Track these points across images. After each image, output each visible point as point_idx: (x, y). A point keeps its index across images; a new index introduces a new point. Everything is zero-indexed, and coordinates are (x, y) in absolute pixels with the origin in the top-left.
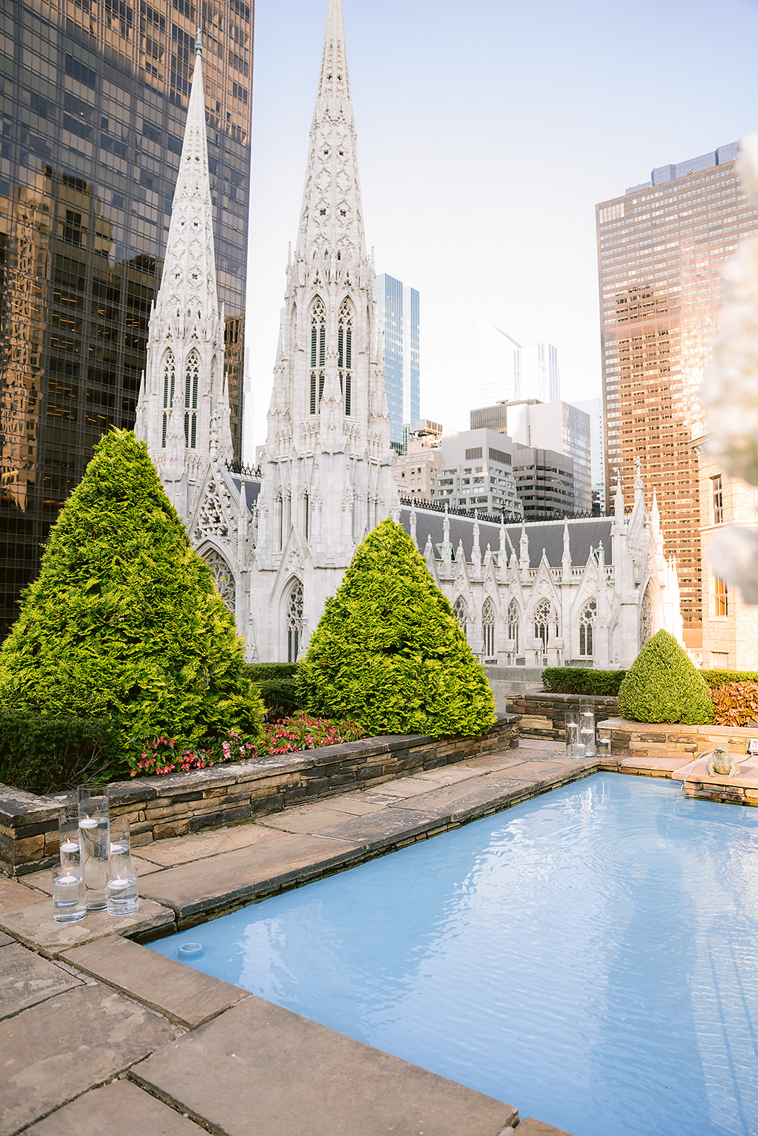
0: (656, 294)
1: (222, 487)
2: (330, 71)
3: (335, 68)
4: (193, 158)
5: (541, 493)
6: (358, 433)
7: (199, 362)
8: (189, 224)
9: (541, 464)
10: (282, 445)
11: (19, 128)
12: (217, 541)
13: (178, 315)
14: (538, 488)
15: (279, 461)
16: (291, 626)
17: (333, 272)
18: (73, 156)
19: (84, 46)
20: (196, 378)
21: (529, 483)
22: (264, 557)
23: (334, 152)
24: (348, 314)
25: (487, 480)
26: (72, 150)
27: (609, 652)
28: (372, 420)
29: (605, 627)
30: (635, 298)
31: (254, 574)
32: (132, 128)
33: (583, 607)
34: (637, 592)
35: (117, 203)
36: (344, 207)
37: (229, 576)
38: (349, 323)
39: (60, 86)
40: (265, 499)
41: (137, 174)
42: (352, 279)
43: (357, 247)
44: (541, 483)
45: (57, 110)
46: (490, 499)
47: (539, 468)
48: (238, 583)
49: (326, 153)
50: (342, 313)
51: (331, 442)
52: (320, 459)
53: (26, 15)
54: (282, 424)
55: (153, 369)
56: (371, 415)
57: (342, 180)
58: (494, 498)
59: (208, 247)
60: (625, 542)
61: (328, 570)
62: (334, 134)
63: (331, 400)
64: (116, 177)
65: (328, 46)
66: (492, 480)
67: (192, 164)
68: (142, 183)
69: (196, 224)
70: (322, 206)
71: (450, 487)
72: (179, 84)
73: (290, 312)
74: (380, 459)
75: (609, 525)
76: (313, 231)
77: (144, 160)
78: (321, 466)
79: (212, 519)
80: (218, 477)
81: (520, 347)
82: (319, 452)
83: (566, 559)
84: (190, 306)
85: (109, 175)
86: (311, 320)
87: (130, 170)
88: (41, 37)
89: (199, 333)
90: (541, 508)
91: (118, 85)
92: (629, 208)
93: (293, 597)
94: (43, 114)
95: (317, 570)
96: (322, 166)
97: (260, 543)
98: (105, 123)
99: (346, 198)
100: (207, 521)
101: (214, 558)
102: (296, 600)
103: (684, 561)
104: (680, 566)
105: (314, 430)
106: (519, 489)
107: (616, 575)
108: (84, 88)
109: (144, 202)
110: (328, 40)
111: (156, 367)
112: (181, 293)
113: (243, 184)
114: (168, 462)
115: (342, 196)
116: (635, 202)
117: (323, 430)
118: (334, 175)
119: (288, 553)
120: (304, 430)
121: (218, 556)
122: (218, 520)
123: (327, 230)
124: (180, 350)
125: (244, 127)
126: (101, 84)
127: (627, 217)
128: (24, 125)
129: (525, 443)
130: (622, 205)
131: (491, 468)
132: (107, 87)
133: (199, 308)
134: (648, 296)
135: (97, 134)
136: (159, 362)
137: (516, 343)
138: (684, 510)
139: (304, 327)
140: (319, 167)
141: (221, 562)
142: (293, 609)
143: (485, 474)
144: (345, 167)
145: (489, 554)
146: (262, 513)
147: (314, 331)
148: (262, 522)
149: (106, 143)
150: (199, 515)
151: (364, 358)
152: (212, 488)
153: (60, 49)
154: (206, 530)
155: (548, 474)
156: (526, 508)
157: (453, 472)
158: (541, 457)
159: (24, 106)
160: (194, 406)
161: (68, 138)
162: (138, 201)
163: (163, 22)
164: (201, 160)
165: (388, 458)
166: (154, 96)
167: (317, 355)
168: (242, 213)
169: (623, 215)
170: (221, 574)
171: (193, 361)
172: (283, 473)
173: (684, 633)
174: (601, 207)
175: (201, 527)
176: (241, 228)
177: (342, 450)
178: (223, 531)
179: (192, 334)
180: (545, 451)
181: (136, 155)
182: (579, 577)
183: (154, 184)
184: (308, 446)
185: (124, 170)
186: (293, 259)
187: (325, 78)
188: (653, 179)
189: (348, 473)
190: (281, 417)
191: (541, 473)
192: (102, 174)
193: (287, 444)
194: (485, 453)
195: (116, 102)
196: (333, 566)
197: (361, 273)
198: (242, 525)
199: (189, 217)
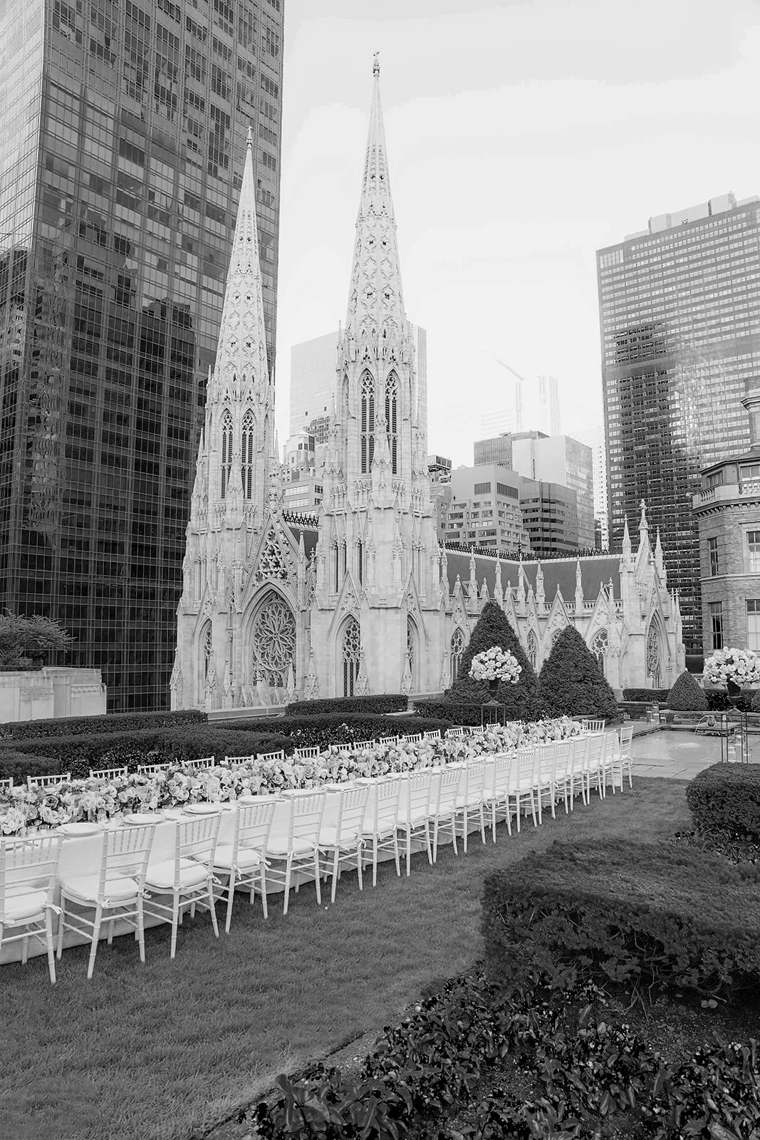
0: (655, 336)
1: (282, 536)
2: (373, 172)
3: (377, 169)
4: (245, 239)
5: (546, 525)
6: (403, 489)
7: (253, 422)
8: (242, 297)
9: (546, 497)
10: (337, 500)
11: (79, 205)
12: (278, 583)
13: (235, 379)
14: (544, 520)
15: (334, 514)
16: (347, 658)
17: (380, 349)
18: (124, 226)
19: (136, 131)
20: (251, 436)
21: (534, 515)
22: (323, 599)
23: (378, 242)
24: (393, 385)
25: (495, 513)
26: (124, 221)
27: (620, 678)
28: (414, 477)
29: (616, 655)
30: (635, 339)
31: (314, 613)
32: (175, 198)
33: (595, 637)
34: (644, 623)
35: (161, 266)
36: (388, 291)
37: (288, 614)
38: (394, 393)
39: (114, 166)
40: (323, 547)
41: (179, 241)
42: (396, 355)
43: (400, 326)
44: (546, 515)
45: (112, 187)
46: (499, 532)
47: (544, 501)
48: (298, 620)
49: (371, 242)
50: (388, 384)
51: (382, 499)
52: (373, 514)
53: (89, 110)
54: (337, 481)
55: (213, 429)
56: (413, 473)
57: (386, 267)
58: (503, 531)
59: (259, 318)
60: (632, 578)
61: (381, 610)
62: (378, 226)
63: (382, 462)
64: (161, 244)
65: (371, 149)
66: (500, 513)
67: (245, 243)
68: (183, 247)
69: (249, 298)
70: (369, 290)
71: (460, 521)
72: (216, 158)
73: (342, 384)
74: (422, 512)
75: (617, 562)
76: (361, 311)
77: (185, 228)
78: (374, 520)
79: (272, 564)
80: (278, 527)
81: (522, 379)
82: (371, 507)
83: (579, 595)
84: (245, 372)
85: (155, 241)
86: (361, 390)
87: (173, 237)
88: (100, 126)
89: (253, 396)
90: (546, 539)
91: (164, 162)
92: (627, 254)
93: (348, 633)
94: (99, 192)
95: (372, 610)
96: (368, 255)
97: (319, 586)
98: (152, 196)
99: (390, 282)
100: (267, 565)
101: (274, 598)
102: (351, 635)
103: (685, 590)
104: (681, 595)
105: (366, 488)
106: (525, 521)
107: (625, 609)
108: (135, 166)
109: (185, 264)
110: (371, 145)
111: (215, 427)
112: (236, 360)
113: (272, 244)
114: (228, 512)
115: (386, 282)
116: (633, 248)
117: (375, 488)
118: (379, 263)
119: (344, 594)
120: (357, 487)
121: (278, 596)
122: (277, 564)
123: (374, 311)
124: (238, 411)
125: (273, 193)
126: (148, 161)
127: (626, 263)
128: (83, 202)
129: (529, 476)
130: (621, 252)
131: (499, 503)
132: (154, 164)
133: (253, 373)
134: (647, 338)
135: (144, 206)
136: (217, 422)
137: (518, 376)
138: (684, 542)
139: (356, 397)
140: (365, 256)
141: (280, 602)
142: (348, 643)
143: (493, 507)
144: (388, 256)
145: (509, 590)
146: (320, 559)
147: (364, 401)
148: (320, 567)
149: (152, 213)
150: (259, 560)
151: (408, 424)
152: (272, 536)
153: (115, 135)
154: (266, 573)
155: (553, 506)
156: (532, 540)
157: (463, 506)
158: (546, 490)
159: (84, 186)
160: (250, 462)
161: (121, 211)
162: (179, 264)
163: (203, 104)
164: (253, 240)
165: (429, 511)
166: (194, 168)
167: (368, 421)
168: (271, 271)
169: (622, 261)
170: (280, 612)
171: (248, 421)
172: (339, 524)
173: (686, 658)
174: (601, 253)
175: (261, 570)
176: (271, 285)
177: (392, 506)
178: (282, 575)
179: (248, 396)
180: (549, 485)
181: (178, 222)
182: (591, 611)
183: (194, 248)
184: (360, 501)
185: (168, 237)
186: (344, 337)
187: (369, 178)
188: (650, 227)
189: (397, 525)
190: (335, 475)
191: (546, 506)
192: (149, 242)
193: (341, 500)
194: (494, 488)
195: (161, 176)
196: (385, 606)
197: (404, 349)
198: (301, 569)
199: (243, 290)
